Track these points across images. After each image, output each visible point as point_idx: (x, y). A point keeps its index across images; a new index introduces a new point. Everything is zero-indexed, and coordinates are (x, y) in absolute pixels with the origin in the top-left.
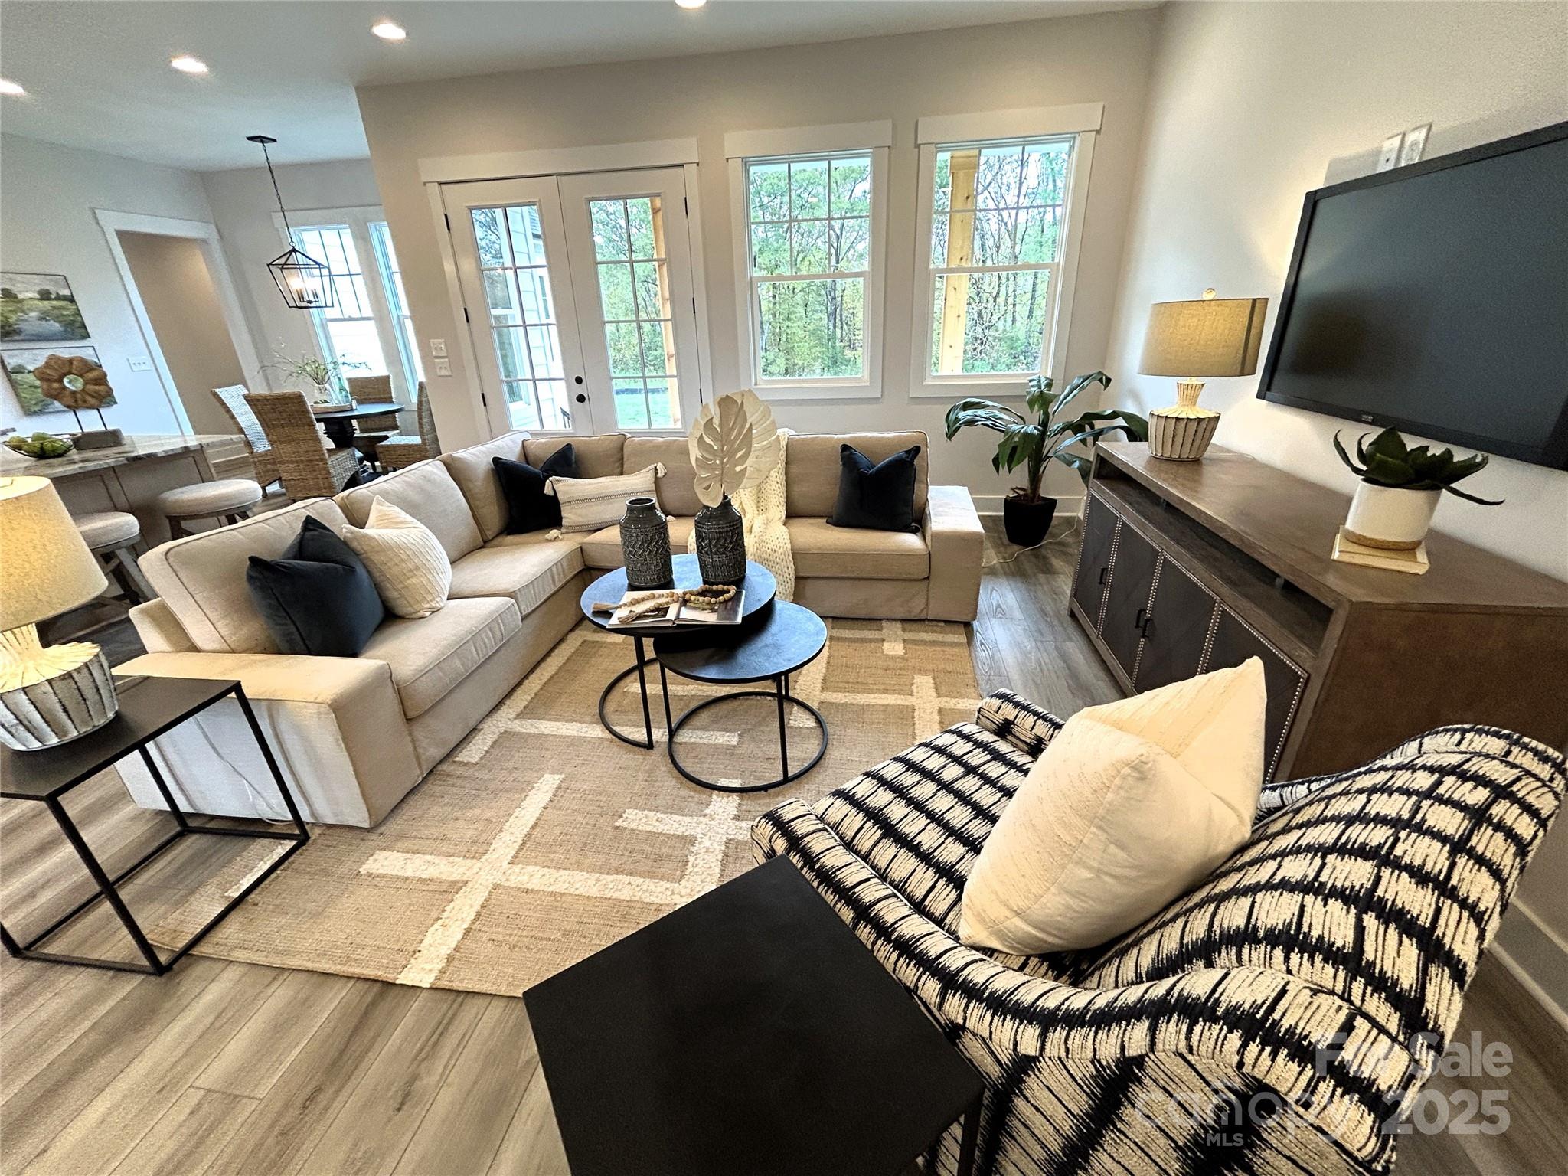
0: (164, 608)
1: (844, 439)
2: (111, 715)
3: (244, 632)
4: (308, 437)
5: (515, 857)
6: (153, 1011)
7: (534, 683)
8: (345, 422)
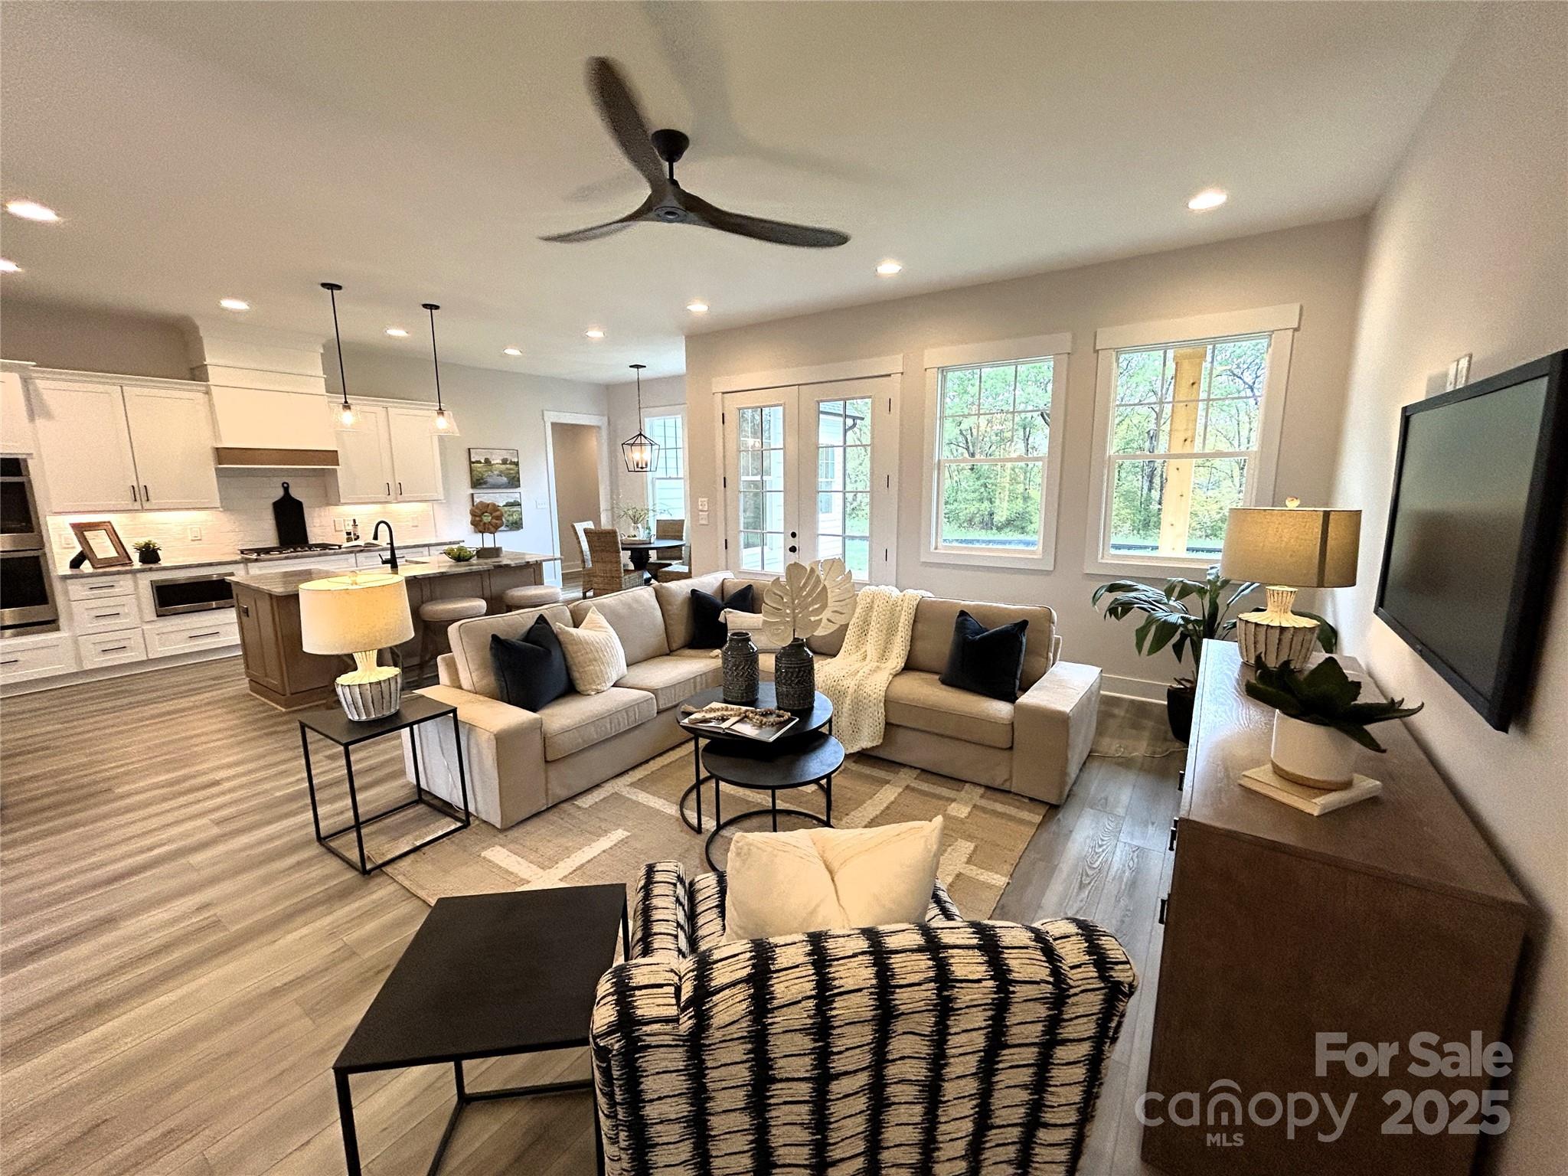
0: (453, 659)
1: (965, 606)
2: (393, 711)
3: (484, 682)
4: (614, 560)
5: (565, 877)
6: (350, 893)
7: (654, 765)
8: (644, 553)
